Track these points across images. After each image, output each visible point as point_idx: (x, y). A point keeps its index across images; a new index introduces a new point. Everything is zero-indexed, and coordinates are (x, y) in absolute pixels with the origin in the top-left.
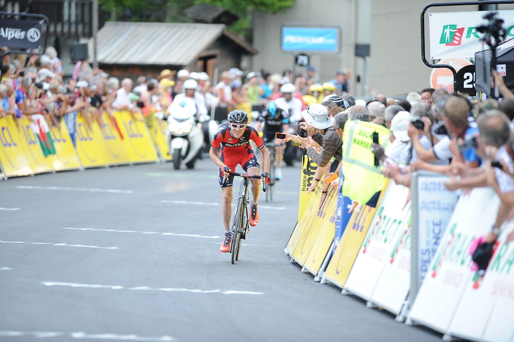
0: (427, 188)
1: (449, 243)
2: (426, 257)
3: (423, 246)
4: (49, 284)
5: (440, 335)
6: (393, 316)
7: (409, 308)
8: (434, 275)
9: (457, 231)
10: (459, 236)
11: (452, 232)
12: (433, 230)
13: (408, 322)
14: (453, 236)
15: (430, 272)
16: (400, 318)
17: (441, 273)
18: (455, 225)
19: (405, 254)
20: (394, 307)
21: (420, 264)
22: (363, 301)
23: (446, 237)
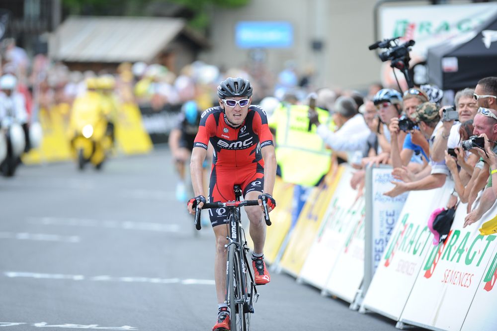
0: (381, 180)
1: (402, 233)
2: (379, 247)
3: (376, 236)
4: (12, 274)
5: (393, 322)
6: (347, 304)
7: (363, 296)
8: (387, 264)
9: (409, 222)
10: (412, 225)
11: (404, 222)
12: (387, 220)
13: (362, 310)
14: (405, 226)
15: (383, 261)
16: (353, 307)
17: (394, 262)
18: (407, 215)
19: (359, 243)
20: (348, 296)
21: (374, 253)
22: (318, 290)
23: (398, 227)
